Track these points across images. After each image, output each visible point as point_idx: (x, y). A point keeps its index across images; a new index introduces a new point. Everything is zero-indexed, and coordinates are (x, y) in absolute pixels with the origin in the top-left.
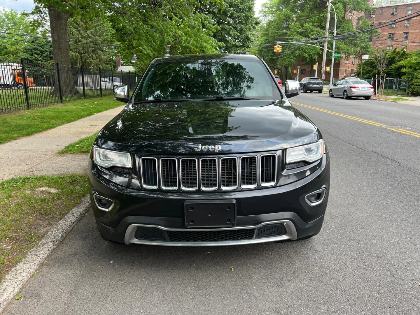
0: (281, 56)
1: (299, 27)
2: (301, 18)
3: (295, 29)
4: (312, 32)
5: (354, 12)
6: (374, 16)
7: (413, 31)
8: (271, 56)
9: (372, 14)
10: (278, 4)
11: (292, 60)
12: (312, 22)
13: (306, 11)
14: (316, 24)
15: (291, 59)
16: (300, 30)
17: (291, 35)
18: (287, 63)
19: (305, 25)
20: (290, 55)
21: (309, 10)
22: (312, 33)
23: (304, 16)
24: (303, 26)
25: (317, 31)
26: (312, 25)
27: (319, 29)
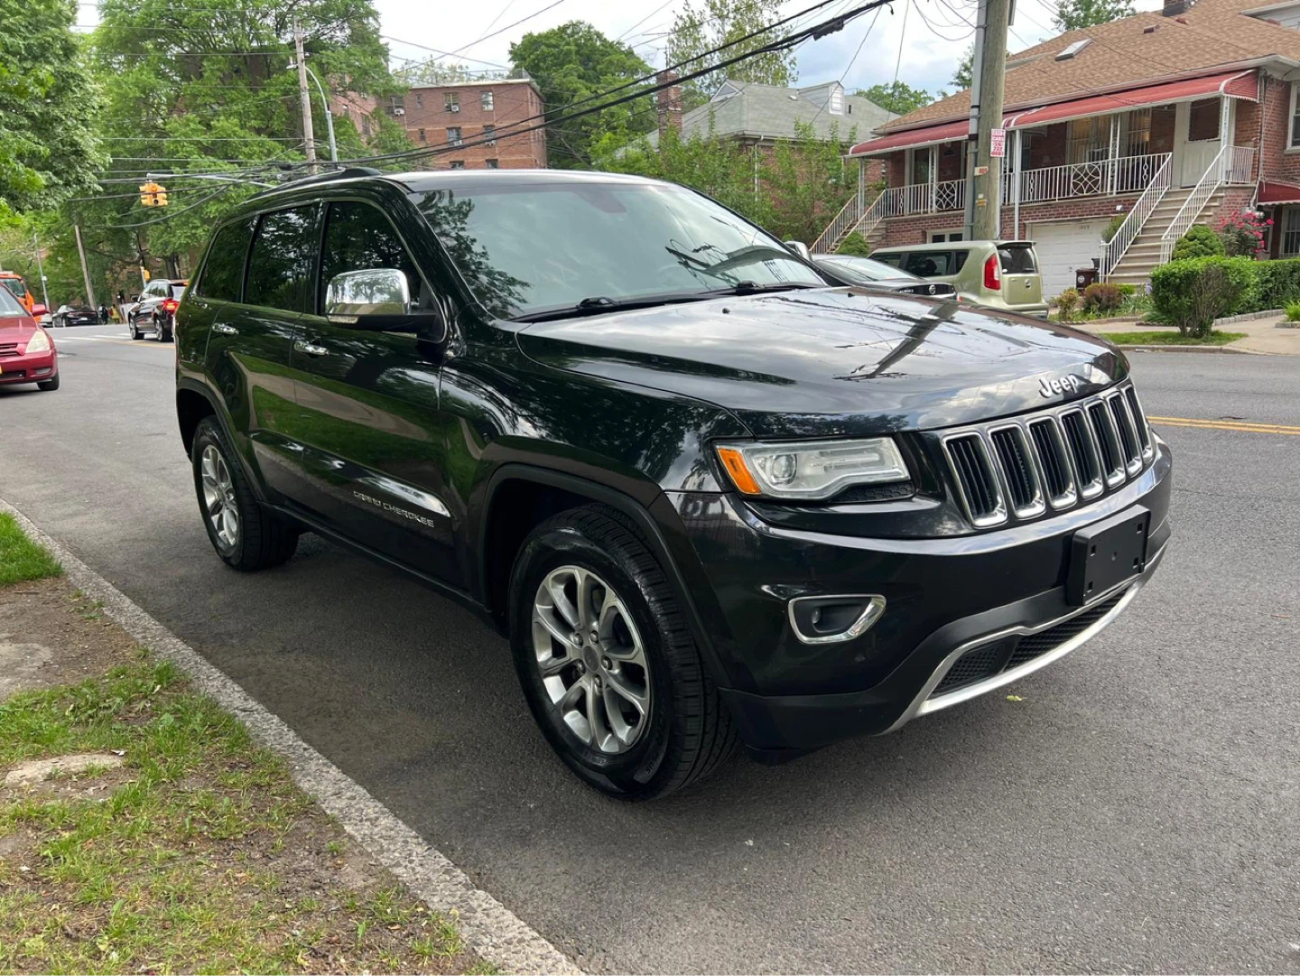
0: (152, 221)
1: (197, 130)
2: (199, 101)
3: (185, 135)
4: (246, 146)
5: (352, 94)
6: (402, 112)
7: (507, 158)
8: (112, 219)
9: (397, 107)
10: (102, 47)
11: (200, 231)
12: (239, 114)
13: (208, 78)
14: (253, 123)
15: (197, 228)
16: (206, 139)
17: (178, 152)
18: (183, 241)
19: (218, 125)
20: (188, 216)
21: (221, 79)
22: (246, 150)
23: (207, 94)
24: (209, 127)
25: (261, 145)
26: (243, 127)
27: (263, 138)
